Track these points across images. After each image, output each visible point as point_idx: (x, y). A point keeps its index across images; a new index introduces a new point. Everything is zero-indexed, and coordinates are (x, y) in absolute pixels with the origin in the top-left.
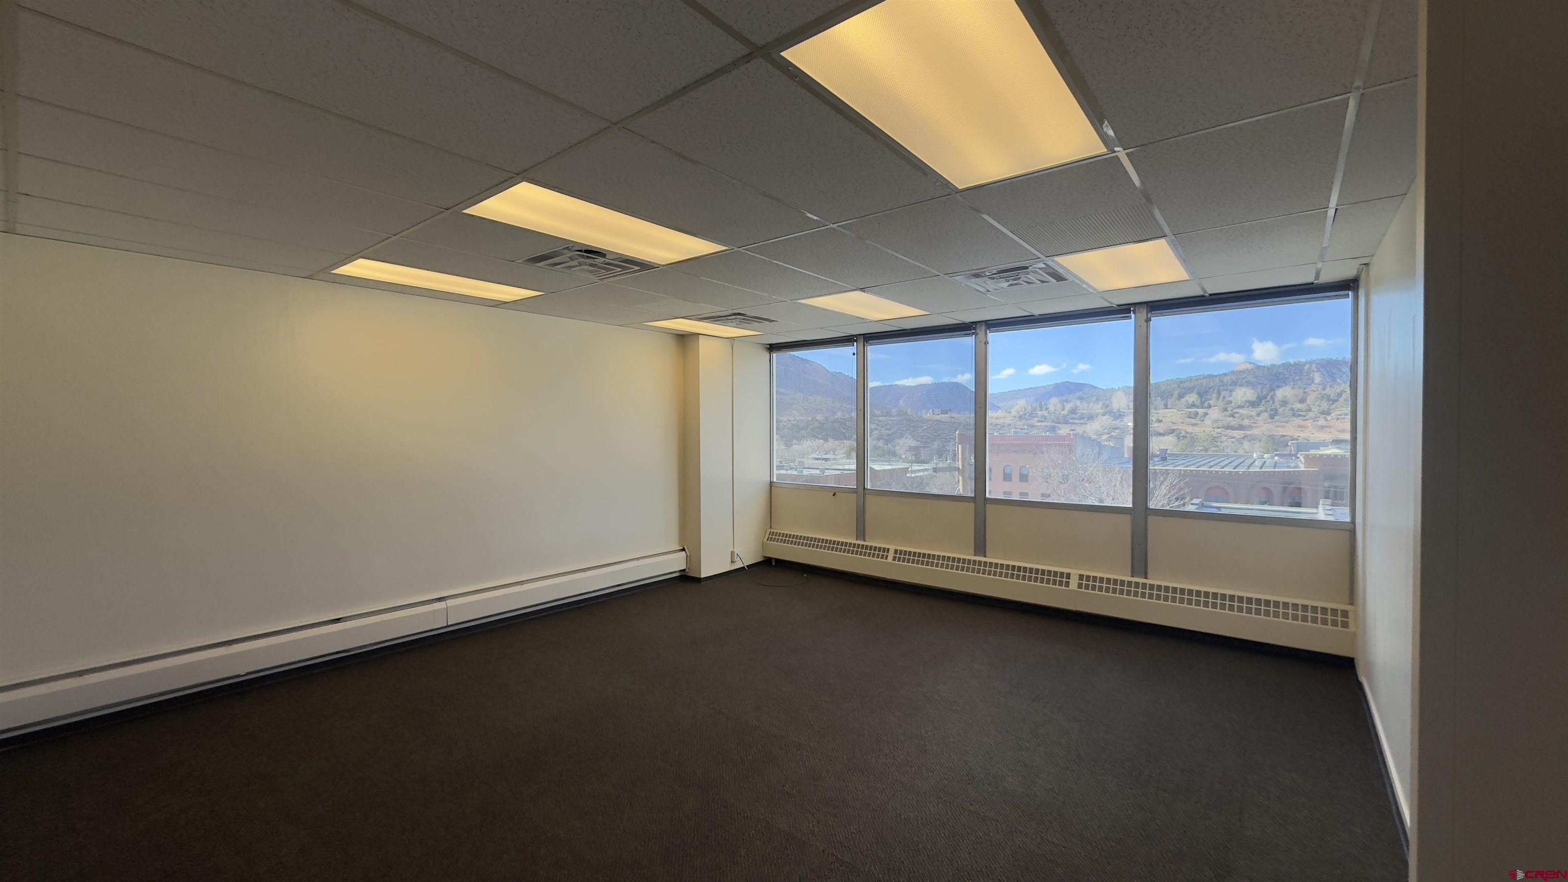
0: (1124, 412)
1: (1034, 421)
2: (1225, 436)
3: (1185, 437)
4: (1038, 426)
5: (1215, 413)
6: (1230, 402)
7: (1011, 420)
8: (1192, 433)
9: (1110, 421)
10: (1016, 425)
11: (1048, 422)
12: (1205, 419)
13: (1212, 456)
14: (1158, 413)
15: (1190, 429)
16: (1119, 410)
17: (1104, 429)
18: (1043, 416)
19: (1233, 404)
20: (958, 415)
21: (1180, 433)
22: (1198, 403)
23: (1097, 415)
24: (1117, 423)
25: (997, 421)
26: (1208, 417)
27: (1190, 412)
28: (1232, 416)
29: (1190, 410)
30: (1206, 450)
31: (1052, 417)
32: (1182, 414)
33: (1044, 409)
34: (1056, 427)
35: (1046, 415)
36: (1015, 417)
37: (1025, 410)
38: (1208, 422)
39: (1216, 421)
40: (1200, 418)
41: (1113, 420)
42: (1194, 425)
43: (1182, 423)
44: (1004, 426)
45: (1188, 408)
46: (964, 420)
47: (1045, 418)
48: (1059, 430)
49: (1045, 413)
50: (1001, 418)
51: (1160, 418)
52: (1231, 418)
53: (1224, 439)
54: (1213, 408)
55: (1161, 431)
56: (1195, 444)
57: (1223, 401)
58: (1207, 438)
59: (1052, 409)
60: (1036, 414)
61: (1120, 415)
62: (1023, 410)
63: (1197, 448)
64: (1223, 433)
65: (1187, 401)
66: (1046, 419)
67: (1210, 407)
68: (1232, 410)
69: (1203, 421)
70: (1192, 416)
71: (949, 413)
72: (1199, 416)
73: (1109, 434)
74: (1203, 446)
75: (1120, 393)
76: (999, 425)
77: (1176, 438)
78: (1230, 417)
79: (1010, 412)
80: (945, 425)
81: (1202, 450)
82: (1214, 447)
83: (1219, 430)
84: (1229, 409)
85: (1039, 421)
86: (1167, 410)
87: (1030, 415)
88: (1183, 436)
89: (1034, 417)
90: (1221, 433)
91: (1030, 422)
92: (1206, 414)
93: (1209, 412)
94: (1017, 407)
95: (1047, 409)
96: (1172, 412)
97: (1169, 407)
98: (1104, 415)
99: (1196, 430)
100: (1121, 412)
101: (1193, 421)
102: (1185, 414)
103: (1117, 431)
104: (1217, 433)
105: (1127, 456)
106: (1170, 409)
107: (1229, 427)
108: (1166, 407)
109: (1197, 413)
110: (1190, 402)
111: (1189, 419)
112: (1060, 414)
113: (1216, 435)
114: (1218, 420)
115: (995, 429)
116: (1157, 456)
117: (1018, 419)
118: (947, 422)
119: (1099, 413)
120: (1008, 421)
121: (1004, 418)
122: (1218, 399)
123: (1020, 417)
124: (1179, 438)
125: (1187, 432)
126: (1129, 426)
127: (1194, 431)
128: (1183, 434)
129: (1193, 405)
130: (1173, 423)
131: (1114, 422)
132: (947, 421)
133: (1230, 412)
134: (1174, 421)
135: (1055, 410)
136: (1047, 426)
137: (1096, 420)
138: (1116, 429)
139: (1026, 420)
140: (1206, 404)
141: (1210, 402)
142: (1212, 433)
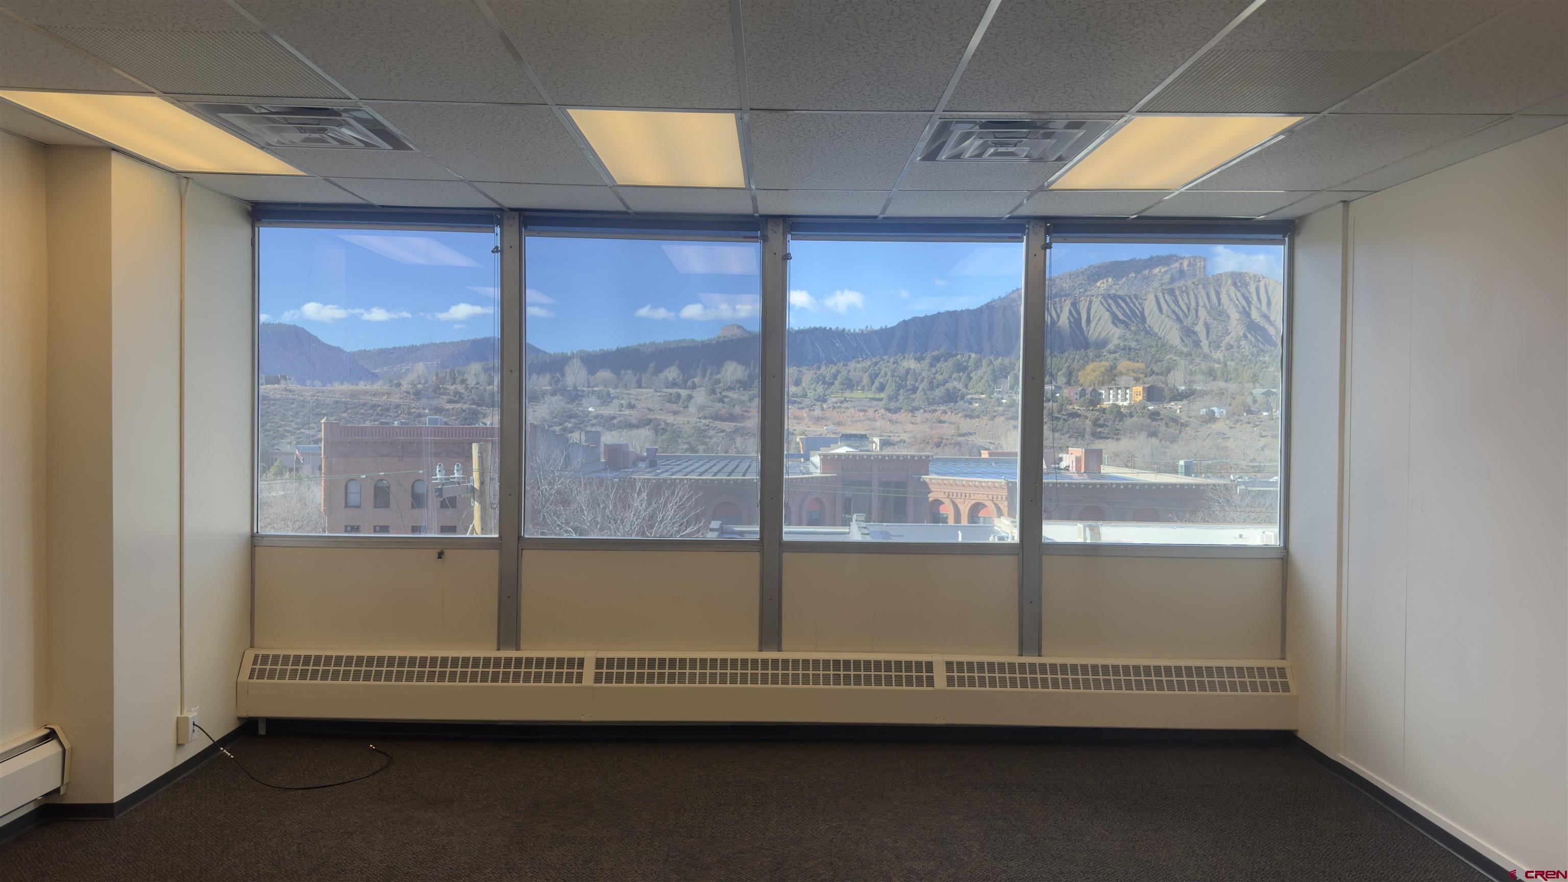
0: (583, 391)
1: (442, 402)
2: (714, 430)
3: (665, 430)
4: (448, 410)
5: (700, 397)
6: (718, 382)
7: (401, 398)
8: (673, 425)
9: (563, 404)
10: (410, 408)
11: (465, 403)
12: (690, 405)
13: (700, 459)
14: (629, 394)
15: (671, 419)
16: (575, 388)
17: (554, 418)
18: (457, 393)
19: (721, 385)
20: (299, 387)
21: (659, 425)
22: (680, 380)
23: (544, 394)
24: (573, 408)
25: (375, 400)
26: (692, 401)
27: (671, 394)
28: (721, 400)
29: (670, 391)
30: (692, 449)
31: (473, 396)
32: (660, 396)
33: (458, 381)
34: (479, 412)
35: (463, 391)
36: (408, 393)
37: (426, 382)
38: (692, 409)
39: (702, 408)
40: (683, 402)
41: (569, 403)
42: (675, 413)
43: (661, 410)
44: (388, 410)
45: (667, 387)
46: (312, 396)
47: (458, 397)
48: (484, 417)
49: (460, 388)
50: (383, 394)
51: (633, 402)
52: (720, 405)
53: (712, 433)
54: (698, 389)
55: (634, 422)
56: (679, 440)
57: (710, 379)
58: (693, 431)
59: (472, 381)
60: (445, 389)
61: (577, 394)
62: (423, 381)
63: (681, 447)
64: (711, 425)
65: (667, 378)
66: (462, 398)
67: (694, 387)
68: (720, 393)
69: (687, 407)
70: (673, 399)
71: (283, 382)
72: (681, 400)
73: (561, 424)
74: (688, 443)
75: (576, 363)
76: (379, 406)
77: (654, 431)
78: (719, 402)
79: (399, 385)
80: (274, 404)
81: (687, 450)
82: (702, 444)
83: (706, 421)
84: (717, 391)
85: (450, 401)
86: (641, 390)
87: (435, 391)
88: (663, 429)
89: (442, 394)
90: (708, 425)
91: (434, 402)
92: (690, 397)
93: (694, 395)
94: (411, 377)
95: (463, 381)
96: (647, 393)
97: (643, 385)
98: (554, 393)
99: (680, 420)
100: (578, 390)
101: (674, 407)
102: (664, 396)
103: (573, 420)
104: (704, 425)
105: (603, 460)
106: (646, 388)
107: (717, 417)
108: (640, 386)
109: (679, 396)
110: (671, 379)
111: (669, 404)
112: (485, 390)
113: (703, 428)
114: (705, 407)
115: (372, 415)
116: (643, 459)
117: (412, 397)
118: (279, 399)
119: (547, 390)
120: (395, 399)
121: (389, 394)
122: (704, 376)
123: (417, 394)
124: (656, 432)
125: (667, 424)
126: (590, 412)
127: (675, 422)
128: (663, 425)
129: (674, 384)
130: (649, 409)
131: (569, 406)
132: (278, 396)
133: (719, 395)
134: (650, 406)
135: (478, 383)
136: (464, 411)
137: (542, 401)
138: (571, 417)
139: (428, 398)
140: (689, 383)
141: (695, 380)
142: (698, 424)
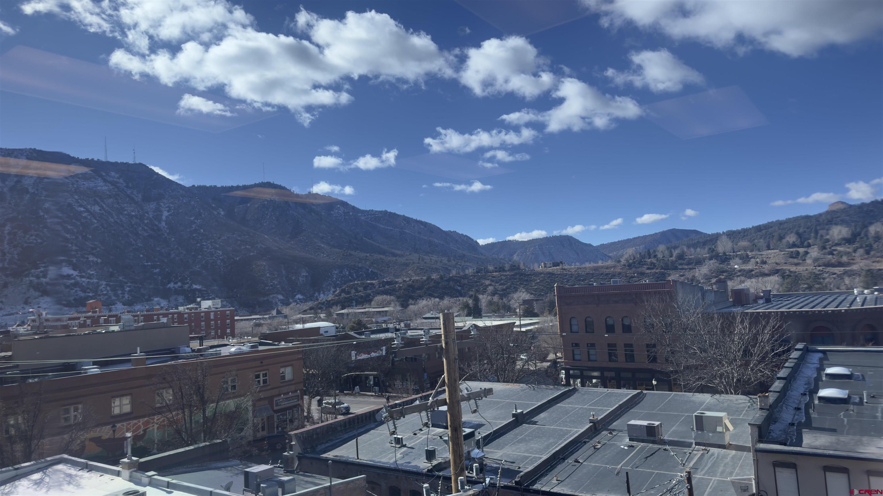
0: (730, 255)
1: (644, 269)
2: (827, 273)
3: (789, 276)
4: (648, 273)
5: (814, 252)
6: (828, 241)
7: (621, 269)
8: (796, 272)
9: (717, 265)
10: (626, 274)
11: (657, 269)
12: (806, 258)
13: (816, 295)
14: (762, 255)
15: (793, 269)
16: (724, 253)
17: (712, 273)
18: (652, 263)
19: (830, 243)
20: (569, 267)
21: (785, 273)
22: (798, 242)
23: (704, 259)
24: (724, 266)
25: (607, 271)
26: (809, 256)
27: (792, 252)
28: (831, 253)
29: (792, 250)
30: (810, 288)
31: (661, 264)
32: (784, 254)
33: (652, 256)
34: (666, 273)
35: (655, 262)
36: (624, 265)
37: (634, 258)
38: (809, 261)
39: (816, 260)
40: (802, 257)
41: (721, 264)
42: (797, 264)
43: (786, 263)
44: (614, 275)
45: (789, 248)
46: (575, 271)
47: (653, 266)
48: (669, 276)
49: (654, 260)
50: (611, 267)
51: (765, 259)
52: (830, 256)
53: (826, 275)
54: (812, 247)
55: (766, 272)
56: (800, 282)
57: (821, 240)
58: (809, 275)
59: (660, 256)
60: (645, 261)
61: (726, 258)
62: (632, 258)
63: (801, 287)
64: (824, 270)
65: (788, 242)
66: (655, 266)
67: (809, 246)
68: (830, 248)
69: (805, 260)
70: (794, 255)
71: (561, 265)
72: (800, 255)
73: (717, 277)
74: (807, 284)
75: (724, 238)
76: (610, 274)
77: (781, 277)
78: (829, 255)
79: (619, 261)
80: (557, 277)
81: (806, 288)
82: (817, 284)
83: (821, 268)
84: (828, 247)
85: (648, 269)
86: (770, 251)
87: (639, 263)
88: (788, 275)
89: (643, 265)
90: (822, 271)
91: (640, 270)
92: (807, 253)
93: (809, 251)
94: (626, 256)
95: (655, 256)
96: (775, 253)
97: (772, 247)
98: (711, 259)
99: (800, 269)
100: (727, 255)
101: (795, 261)
102: (787, 254)
103: (725, 274)
104: (819, 271)
105: (731, 300)
106: (773, 249)
107: (829, 265)
108: (769, 248)
109: (798, 253)
110: (791, 242)
111: (791, 259)
112: (668, 260)
113: (818, 273)
114: (818, 259)
115: (606, 279)
116: (761, 298)
117: (627, 268)
118: (559, 274)
119: (706, 257)
120: (618, 270)
121: (614, 267)
122: (816, 238)
123: (630, 266)
124: (783, 277)
125: (791, 272)
126: (736, 268)
127: (797, 270)
128: (788, 273)
129: (794, 245)
130: (777, 264)
131: (722, 266)
132: (559, 273)
133: (829, 250)
134: (778, 261)
135: (663, 257)
136: (657, 273)
137: (704, 264)
138: (723, 272)
139: (636, 268)
140: (806, 244)
141: (809, 241)
142: (814, 271)
